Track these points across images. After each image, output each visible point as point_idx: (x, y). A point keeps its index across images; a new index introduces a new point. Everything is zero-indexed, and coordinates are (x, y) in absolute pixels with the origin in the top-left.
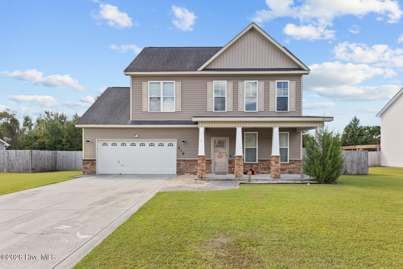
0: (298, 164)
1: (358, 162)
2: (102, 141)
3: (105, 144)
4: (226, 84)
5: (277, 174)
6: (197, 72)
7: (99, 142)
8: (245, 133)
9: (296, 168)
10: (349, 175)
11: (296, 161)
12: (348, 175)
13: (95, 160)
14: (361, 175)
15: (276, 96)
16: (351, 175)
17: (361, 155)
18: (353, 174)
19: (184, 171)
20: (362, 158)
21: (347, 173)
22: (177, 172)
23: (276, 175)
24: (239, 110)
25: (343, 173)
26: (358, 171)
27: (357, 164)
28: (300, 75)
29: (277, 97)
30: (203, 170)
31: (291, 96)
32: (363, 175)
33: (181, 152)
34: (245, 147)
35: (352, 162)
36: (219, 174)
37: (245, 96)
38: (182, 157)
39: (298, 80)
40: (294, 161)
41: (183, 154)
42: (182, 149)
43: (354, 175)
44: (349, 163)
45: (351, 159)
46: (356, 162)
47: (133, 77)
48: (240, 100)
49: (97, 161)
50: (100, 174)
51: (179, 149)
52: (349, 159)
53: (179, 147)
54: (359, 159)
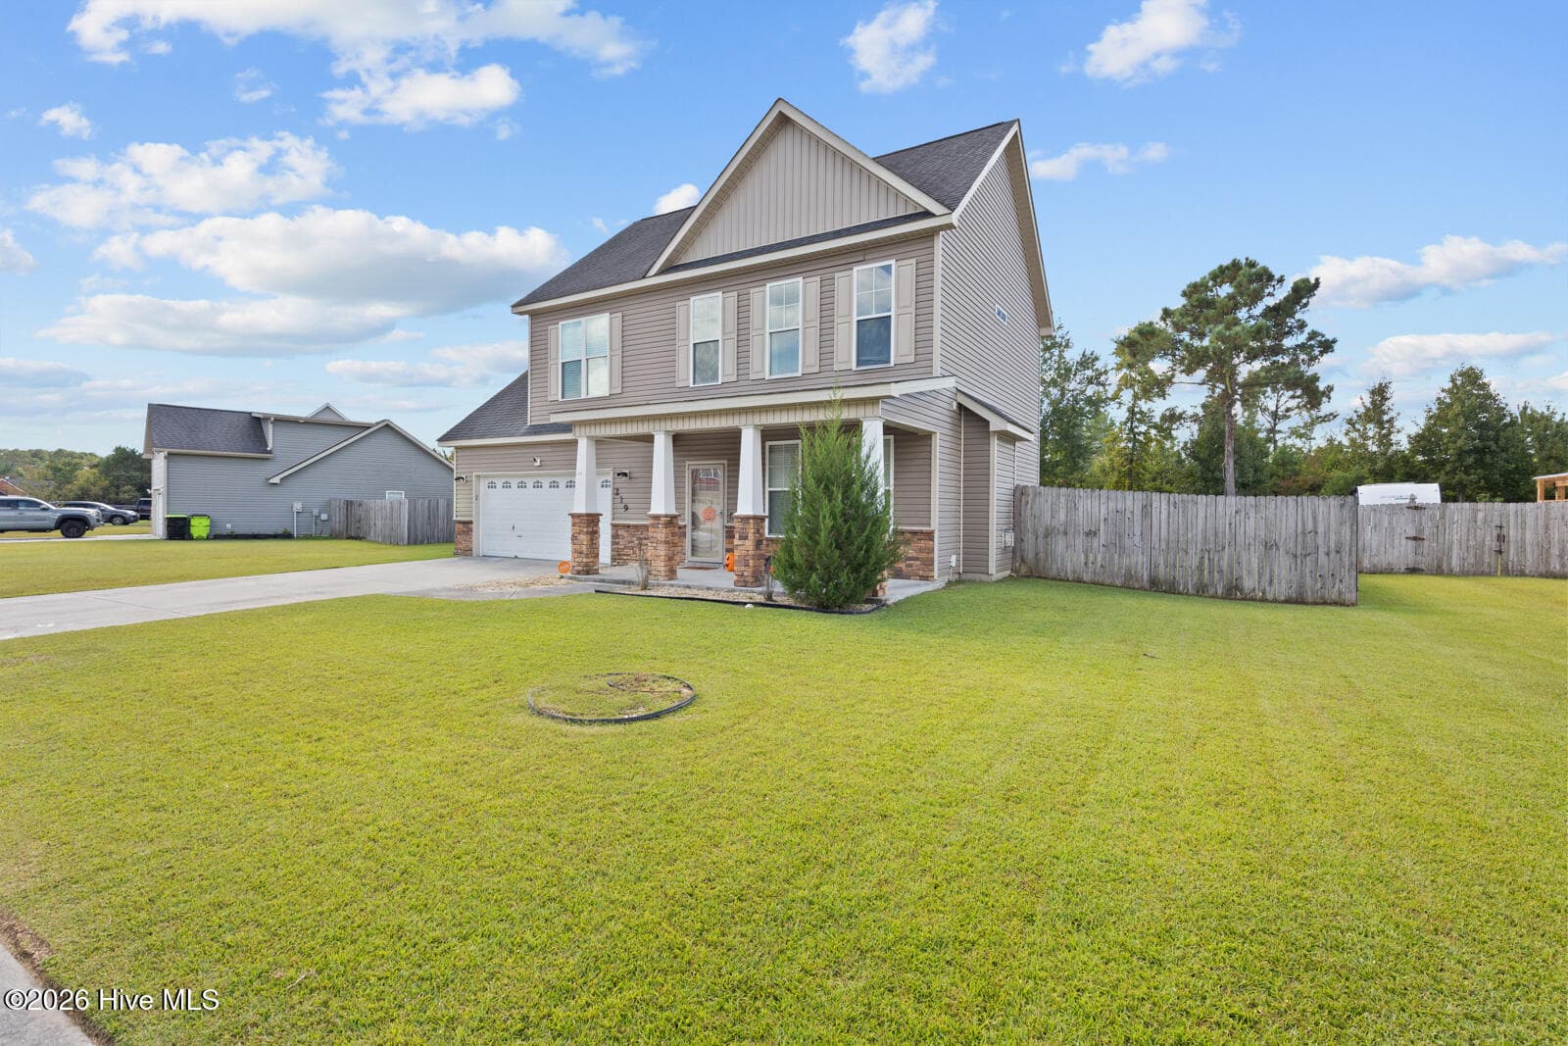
0: (922, 544)
1: (1299, 547)
2: (486, 477)
3: (492, 486)
4: (720, 299)
5: (745, 574)
6: (646, 280)
7: (482, 480)
8: (768, 444)
9: (917, 559)
10: (1253, 599)
11: (915, 533)
12: (1243, 599)
13: (471, 522)
14: (1315, 603)
15: (856, 318)
16: (1264, 600)
17: (1315, 519)
18: (1270, 596)
19: (625, 555)
20: (1321, 530)
21: (1241, 591)
22: (613, 559)
23: (742, 575)
24: (752, 377)
25: (1220, 592)
26: (1301, 586)
27: (1295, 556)
28: (930, 235)
29: (858, 321)
30: (581, 553)
31: (901, 311)
32: (1325, 603)
33: (622, 502)
34: (768, 489)
35: (1269, 546)
36: (700, 568)
37: (768, 331)
38: (624, 516)
39: (924, 252)
40: (910, 535)
41: (626, 508)
42: (624, 496)
43: (1278, 605)
44: (1252, 548)
45: (1262, 533)
46: (1291, 545)
47: (533, 314)
48: (755, 342)
49: (474, 526)
50: (484, 556)
51: (617, 494)
52: (1251, 531)
53: (618, 490)
54: (1304, 533)
